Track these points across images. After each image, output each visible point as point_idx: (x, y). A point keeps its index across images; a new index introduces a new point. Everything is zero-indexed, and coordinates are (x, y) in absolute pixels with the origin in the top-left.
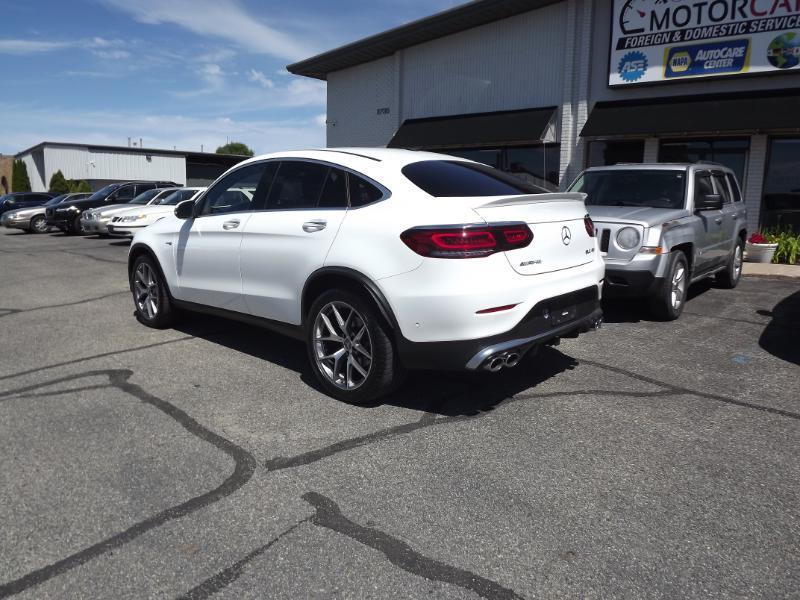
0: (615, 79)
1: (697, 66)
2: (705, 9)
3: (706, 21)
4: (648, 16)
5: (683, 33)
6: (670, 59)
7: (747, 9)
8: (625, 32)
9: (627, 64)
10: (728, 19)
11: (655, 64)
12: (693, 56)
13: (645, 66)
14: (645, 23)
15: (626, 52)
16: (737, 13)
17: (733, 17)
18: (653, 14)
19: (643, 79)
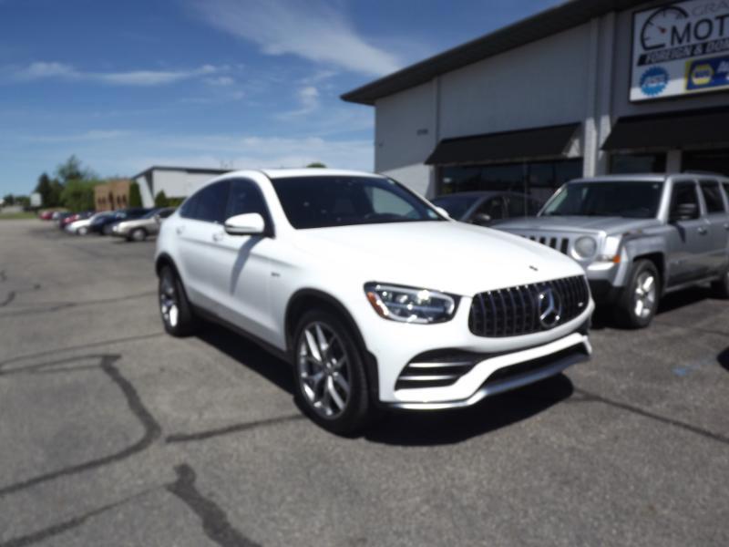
0: (637, 94)
1: (719, 77)
4: (669, 32)
5: (705, 46)
6: (691, 72)
8: (645, 48)
9: (649, 79)
11: (676, 77)
12: (715, 68)
13: (666, 79)
14: (665, 39)
15: (647, 67)
18: (674, 30)
19: (664, 93)
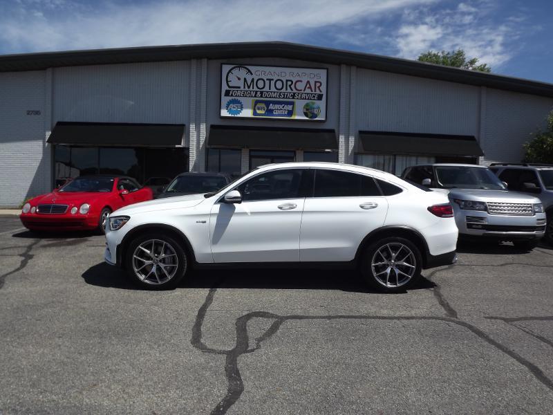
0: (224, 113)
1: (270, 112)
2: (273, 83)
3: (273, 89)
4: (242, 80)
5: (262, 93)
6: (255, 106)
7: (293, 86)
8: (229, 87)
9: (231, 105)
10: (284, 90)
11: (247, 108)
12: (268, 106)
13: (242, 108)
14: (241, 84)
15: (230, 98)
16: (288, 87)
17: (287, 89)
18: (245, 79)
19: (241, 115)
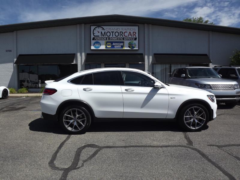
0: (93, 48)
1: (113, 46)
2: (114, 33)
3: (114, 36)
4: (100, 33)
5: (109, 38)
6: (106, 44)
7: (123, 35)
8: (94, 36)
9: (96, 44)
10: (119, 36)
11: (103, 45)
12: (112, 44)
13: (100, 45)
14: (100, 34)
15: (95, 41)
16: (121, 35)
17: (120, 36)
18: (101, 32)
19: (100, 48)
